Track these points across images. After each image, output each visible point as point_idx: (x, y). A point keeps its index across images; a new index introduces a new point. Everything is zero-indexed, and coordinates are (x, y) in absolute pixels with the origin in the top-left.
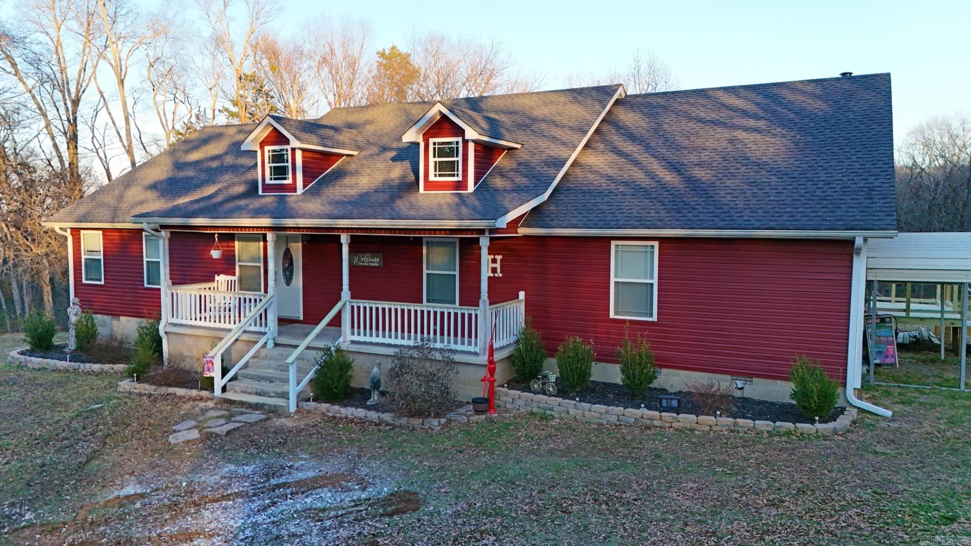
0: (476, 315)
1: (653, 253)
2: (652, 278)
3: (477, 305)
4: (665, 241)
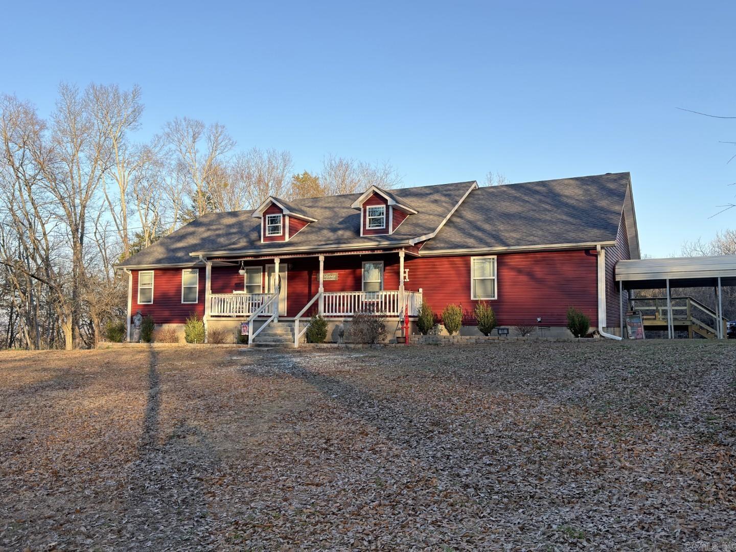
0: (397, 295)
1: (493, 262)
2: (494, 276)
3: (398, 289)
4: (500, 255)
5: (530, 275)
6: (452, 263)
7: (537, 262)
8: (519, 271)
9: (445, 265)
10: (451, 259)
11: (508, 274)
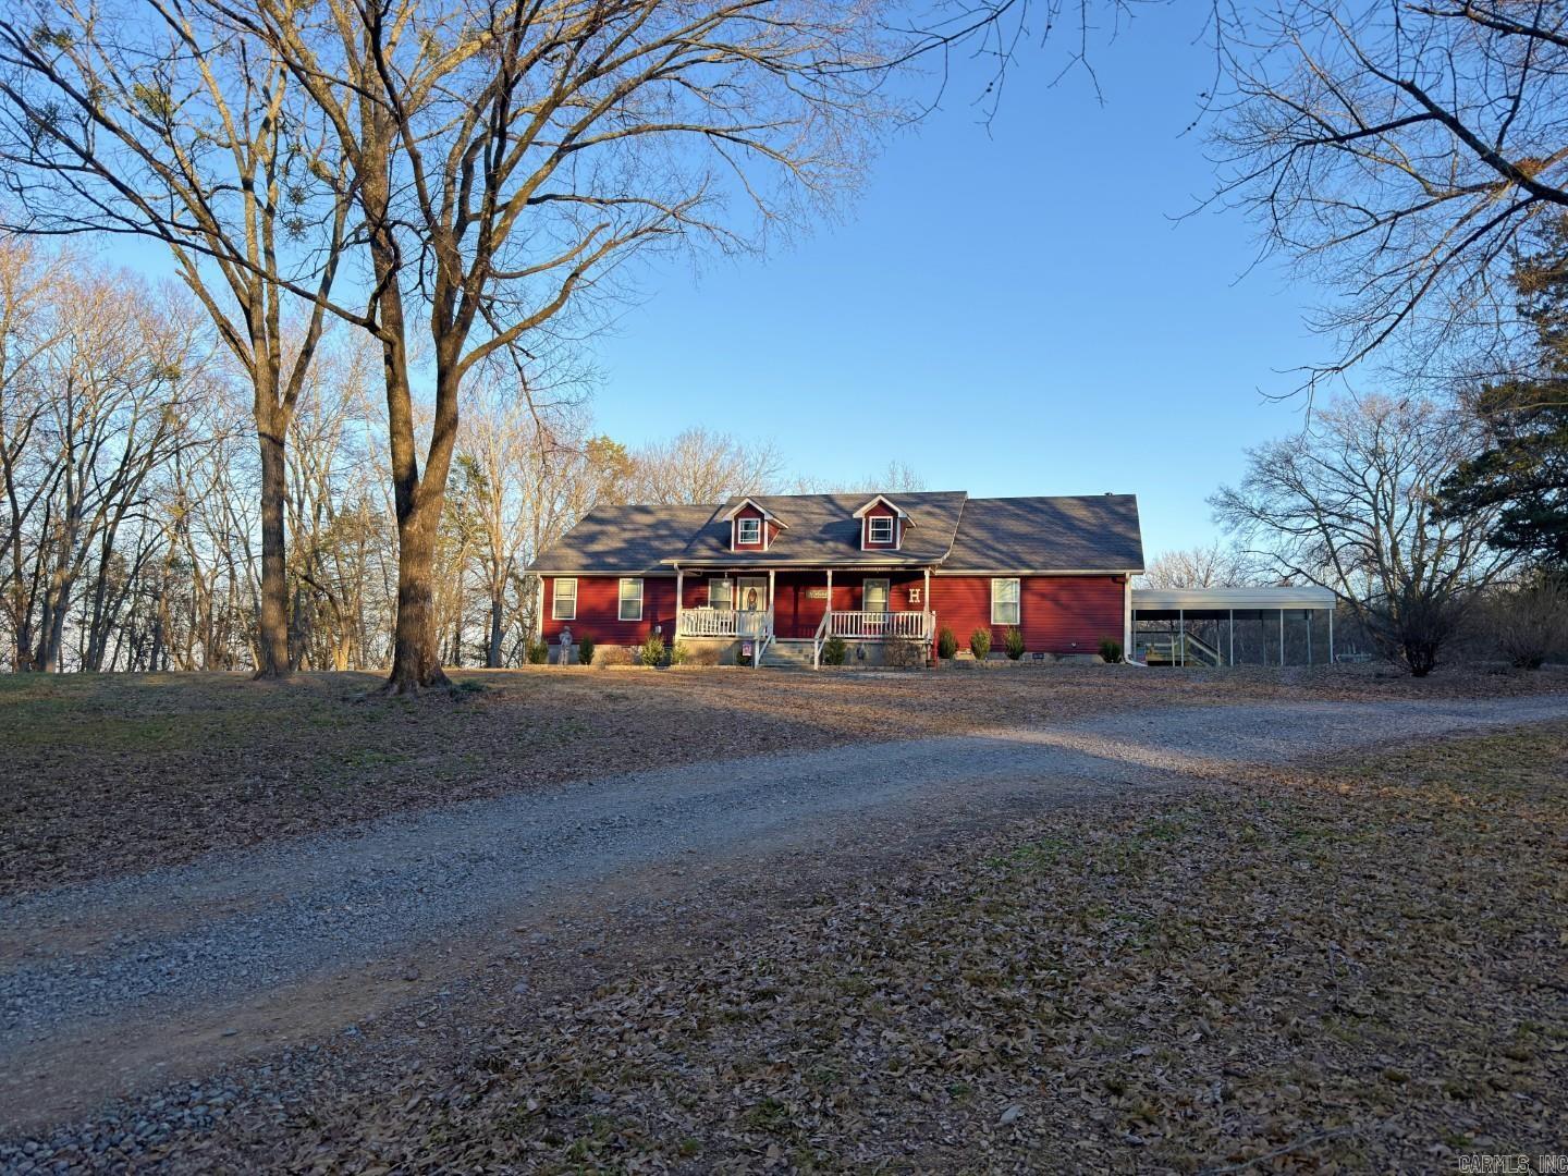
1: (1017, 585)
2: (1016, 599)
4: (1024, 579)
5: (1055, 600)
6: (970, 587)
7: (1062, 587)
8: (1043, 596)
9: (961, 587)
10: (969, 580)
11: (1031, 599)
